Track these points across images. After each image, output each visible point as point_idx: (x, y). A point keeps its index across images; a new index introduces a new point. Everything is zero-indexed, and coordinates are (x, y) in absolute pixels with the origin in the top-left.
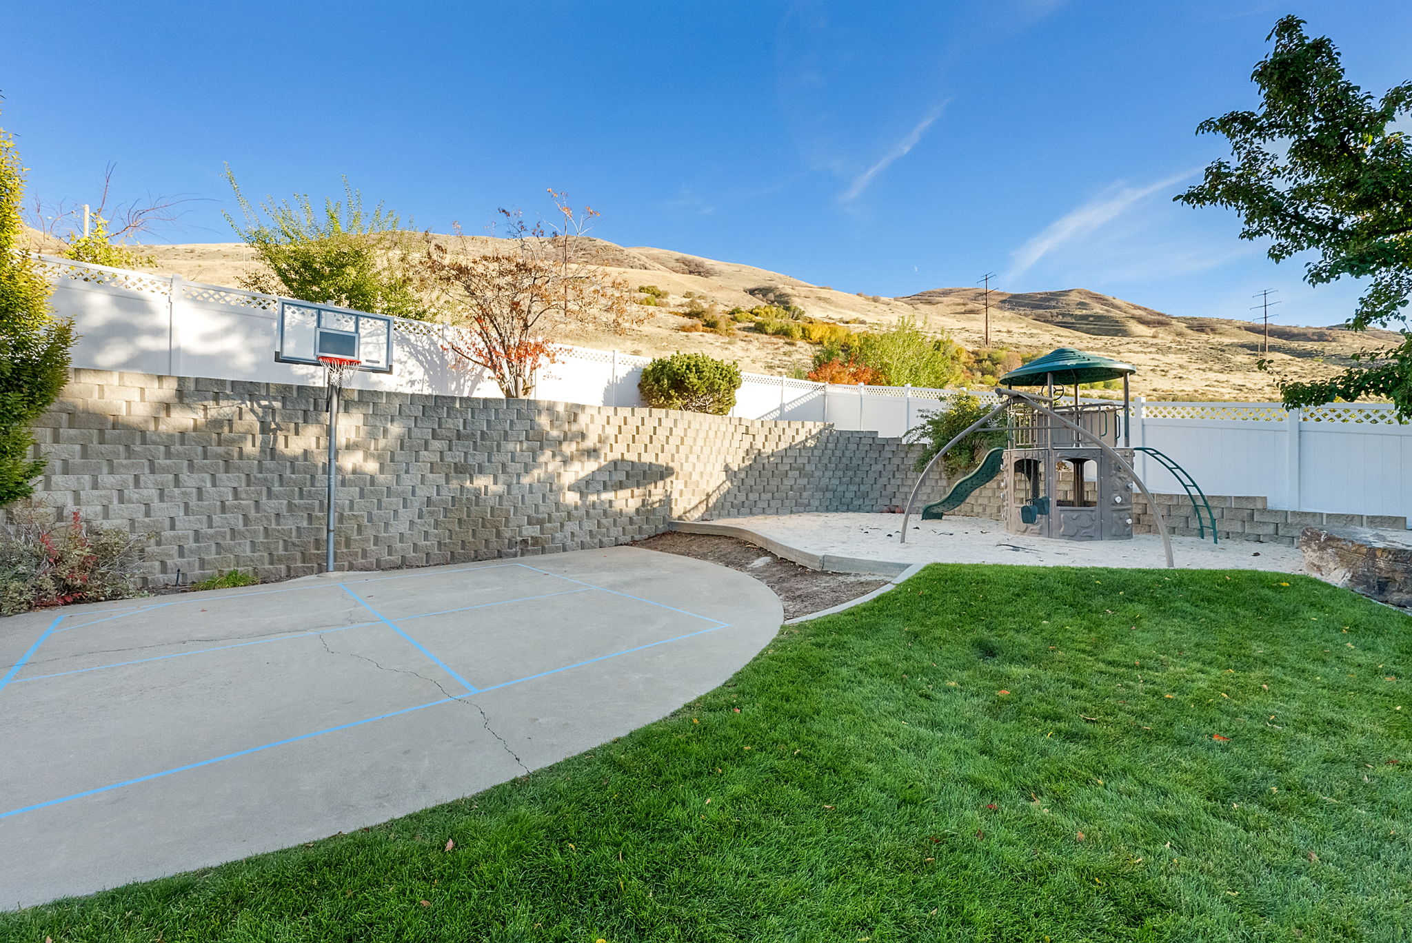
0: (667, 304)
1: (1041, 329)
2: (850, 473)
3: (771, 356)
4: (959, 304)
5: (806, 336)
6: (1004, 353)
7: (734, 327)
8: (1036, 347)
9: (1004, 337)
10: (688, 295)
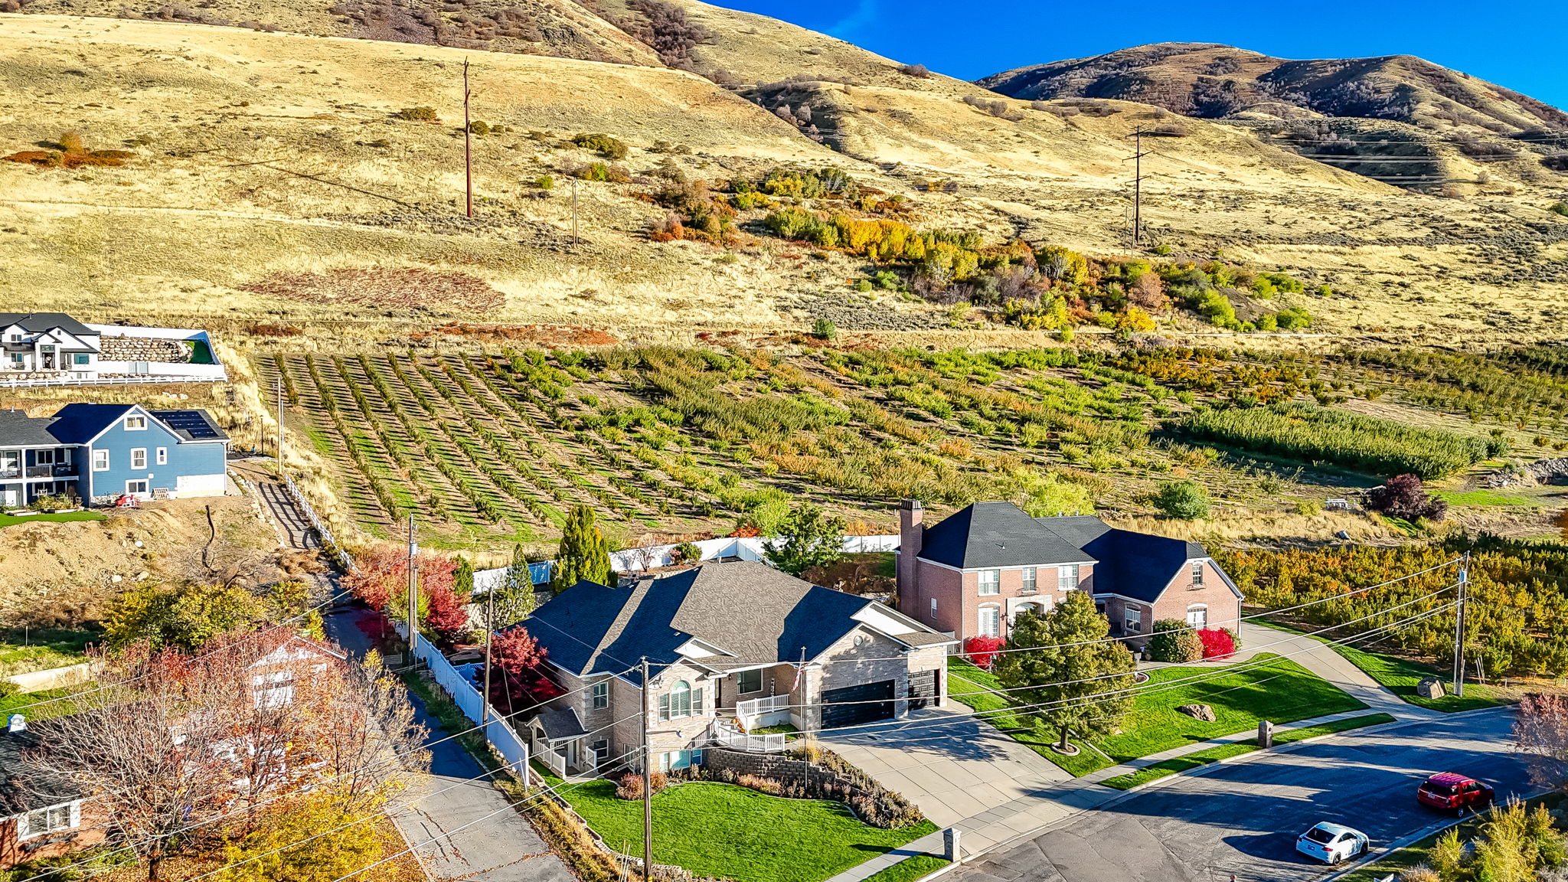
4: (1147, 116)
5: (844, 240)
7: (733, 224)
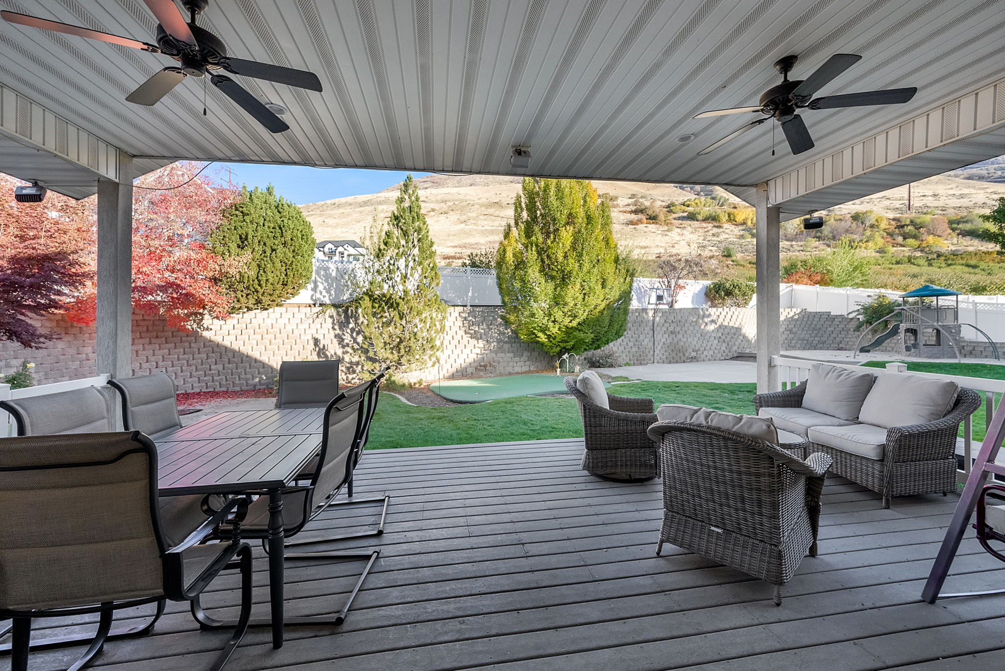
0: (618, 206)
1: (974, 188)
2: (815, 332)
3: (702, 238)
5: (731, 219)
6: (928, 218)
7: (670, 218)
8: (966, 208)
9: (930, 201)
10: (633, 196)
